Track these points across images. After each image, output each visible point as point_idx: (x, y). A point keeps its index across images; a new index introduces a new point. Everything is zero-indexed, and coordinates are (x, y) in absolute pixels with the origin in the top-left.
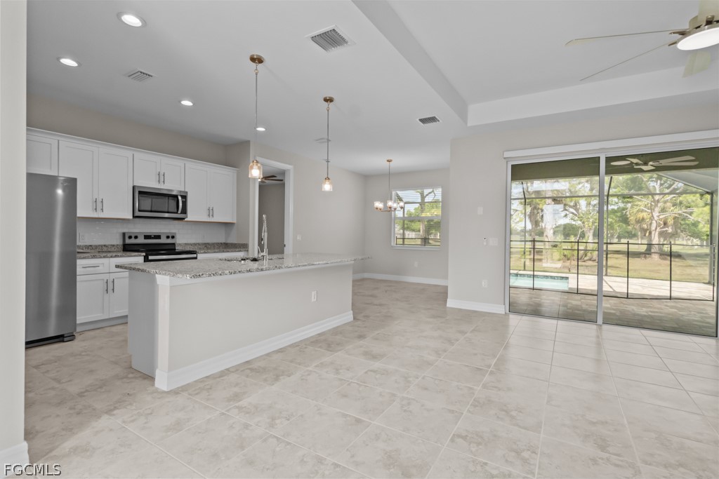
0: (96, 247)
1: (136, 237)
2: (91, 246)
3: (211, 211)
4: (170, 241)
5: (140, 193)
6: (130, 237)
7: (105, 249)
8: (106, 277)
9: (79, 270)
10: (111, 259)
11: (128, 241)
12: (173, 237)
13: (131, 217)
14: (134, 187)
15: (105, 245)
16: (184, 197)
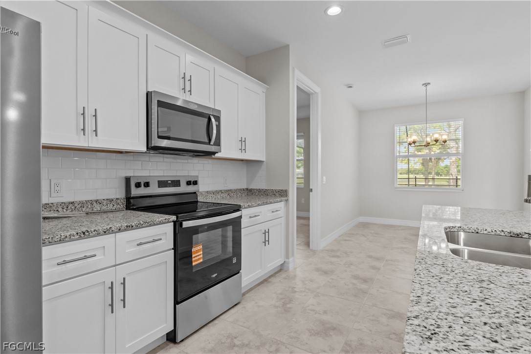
0: (82, 204)
1: (147, 185)
2: (72, 203)
3: (243, 143)
4: (191, 189)
5: (161, 104)
6: (138, 185)
7: (97, 207)
8: (108, 276)
9: (48, 271)
10: (119, 235)
11: (135, 192)
12: (195, 183)
13: (144, 149)
14: (148, 95)
15: (96, 201)
16: (218, 119)
